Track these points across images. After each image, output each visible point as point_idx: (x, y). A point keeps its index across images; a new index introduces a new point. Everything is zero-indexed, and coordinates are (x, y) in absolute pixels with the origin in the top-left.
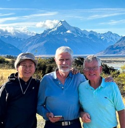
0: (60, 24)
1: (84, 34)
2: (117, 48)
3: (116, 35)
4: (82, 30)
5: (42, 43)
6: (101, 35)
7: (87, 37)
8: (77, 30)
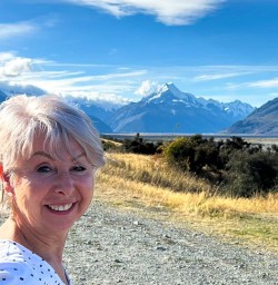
0: (165, 89)
1: (199, 103)
2: (248, 124)
3: (247, 105)
4: (197, 97)
5: (139, 116)
6: (224, 106)
7: (205, 107)
8: (190, 98)
